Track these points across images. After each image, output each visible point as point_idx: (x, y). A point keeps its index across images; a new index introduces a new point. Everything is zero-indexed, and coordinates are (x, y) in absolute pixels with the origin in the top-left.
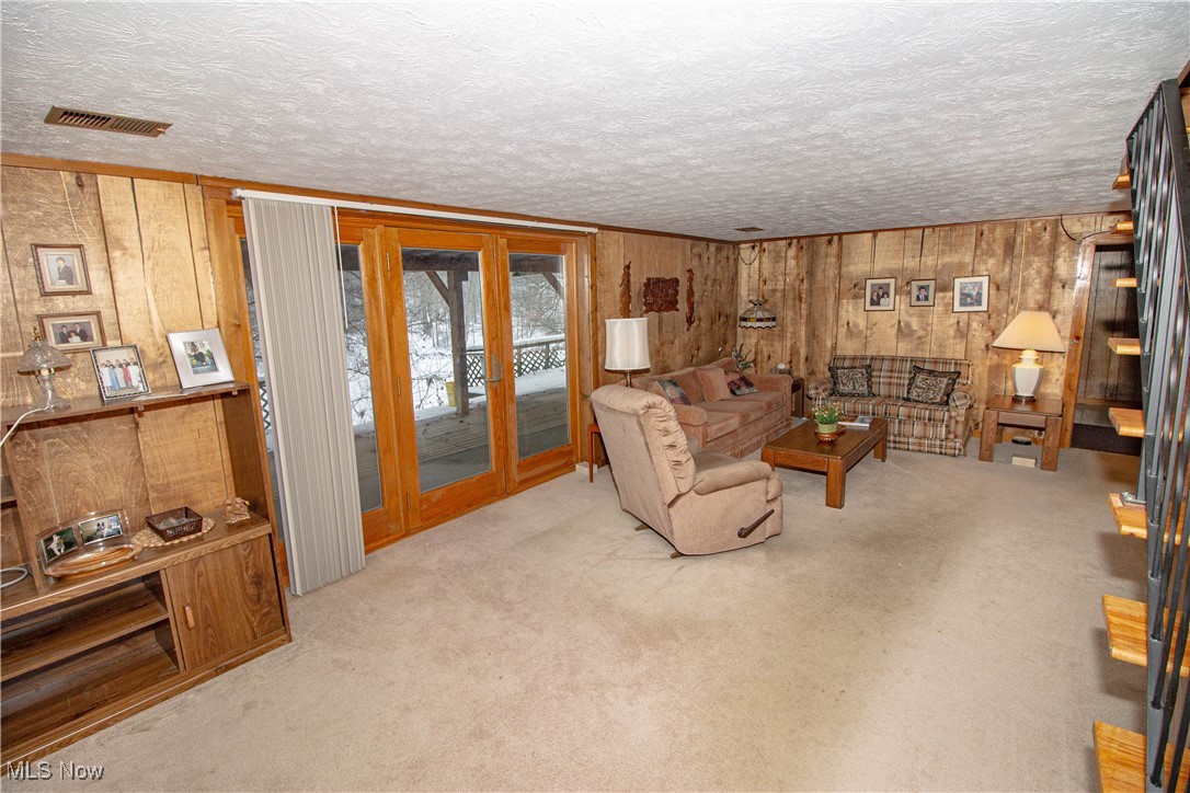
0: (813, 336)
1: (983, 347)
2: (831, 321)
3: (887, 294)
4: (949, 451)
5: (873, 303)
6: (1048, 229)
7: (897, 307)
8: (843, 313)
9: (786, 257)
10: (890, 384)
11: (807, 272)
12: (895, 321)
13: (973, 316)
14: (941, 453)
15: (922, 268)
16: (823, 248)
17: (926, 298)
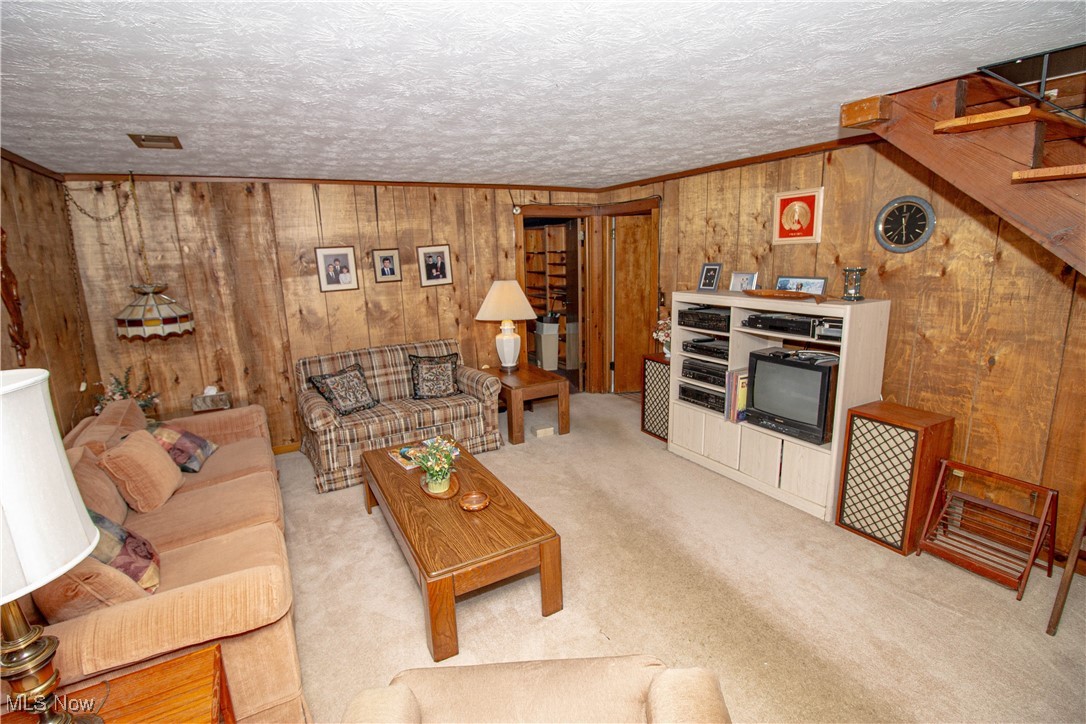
0: (250, 335)
1: (454, 320)
2: (275, 309)
3: (345, 268)
4: (493, 445)
5: (330, 281)
6: (488, 198)
7: (361, 285)
8: (290, 297)
9: (174, 210)
10: (388, 383)
11: (221, 237)
12: (361, 302)
13: (440, 289)
14: (484, 451)
15: (381, 234)
16: (241, 200)
17: (393, 272)
